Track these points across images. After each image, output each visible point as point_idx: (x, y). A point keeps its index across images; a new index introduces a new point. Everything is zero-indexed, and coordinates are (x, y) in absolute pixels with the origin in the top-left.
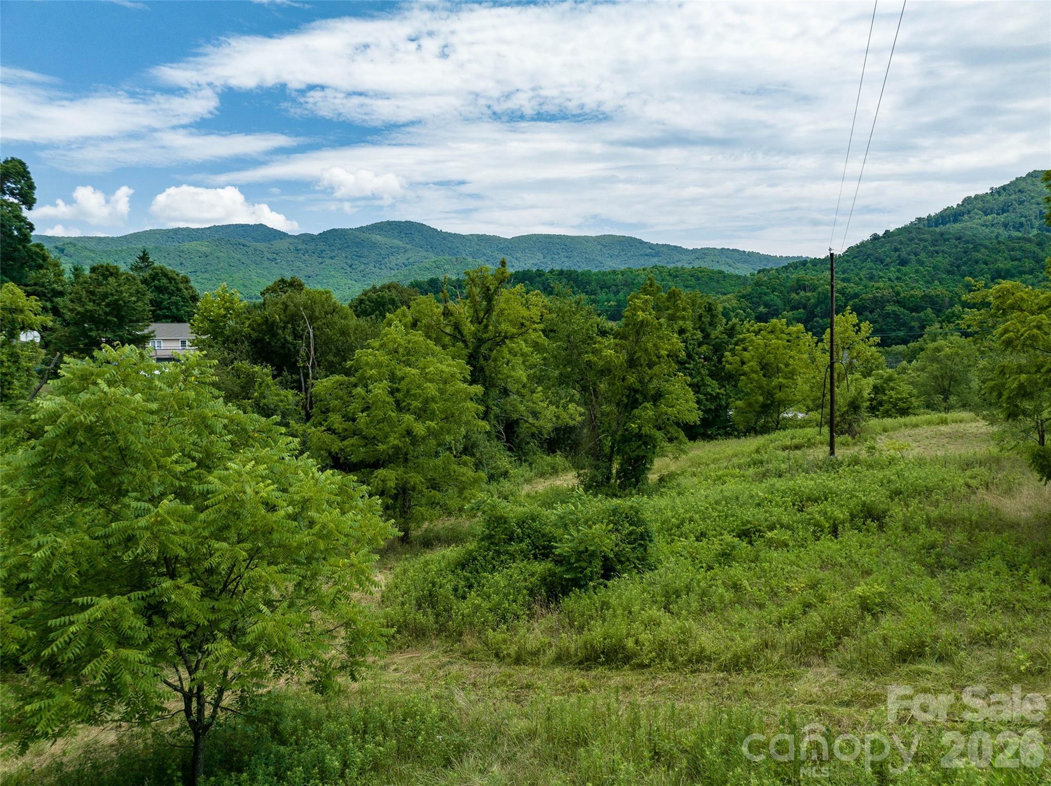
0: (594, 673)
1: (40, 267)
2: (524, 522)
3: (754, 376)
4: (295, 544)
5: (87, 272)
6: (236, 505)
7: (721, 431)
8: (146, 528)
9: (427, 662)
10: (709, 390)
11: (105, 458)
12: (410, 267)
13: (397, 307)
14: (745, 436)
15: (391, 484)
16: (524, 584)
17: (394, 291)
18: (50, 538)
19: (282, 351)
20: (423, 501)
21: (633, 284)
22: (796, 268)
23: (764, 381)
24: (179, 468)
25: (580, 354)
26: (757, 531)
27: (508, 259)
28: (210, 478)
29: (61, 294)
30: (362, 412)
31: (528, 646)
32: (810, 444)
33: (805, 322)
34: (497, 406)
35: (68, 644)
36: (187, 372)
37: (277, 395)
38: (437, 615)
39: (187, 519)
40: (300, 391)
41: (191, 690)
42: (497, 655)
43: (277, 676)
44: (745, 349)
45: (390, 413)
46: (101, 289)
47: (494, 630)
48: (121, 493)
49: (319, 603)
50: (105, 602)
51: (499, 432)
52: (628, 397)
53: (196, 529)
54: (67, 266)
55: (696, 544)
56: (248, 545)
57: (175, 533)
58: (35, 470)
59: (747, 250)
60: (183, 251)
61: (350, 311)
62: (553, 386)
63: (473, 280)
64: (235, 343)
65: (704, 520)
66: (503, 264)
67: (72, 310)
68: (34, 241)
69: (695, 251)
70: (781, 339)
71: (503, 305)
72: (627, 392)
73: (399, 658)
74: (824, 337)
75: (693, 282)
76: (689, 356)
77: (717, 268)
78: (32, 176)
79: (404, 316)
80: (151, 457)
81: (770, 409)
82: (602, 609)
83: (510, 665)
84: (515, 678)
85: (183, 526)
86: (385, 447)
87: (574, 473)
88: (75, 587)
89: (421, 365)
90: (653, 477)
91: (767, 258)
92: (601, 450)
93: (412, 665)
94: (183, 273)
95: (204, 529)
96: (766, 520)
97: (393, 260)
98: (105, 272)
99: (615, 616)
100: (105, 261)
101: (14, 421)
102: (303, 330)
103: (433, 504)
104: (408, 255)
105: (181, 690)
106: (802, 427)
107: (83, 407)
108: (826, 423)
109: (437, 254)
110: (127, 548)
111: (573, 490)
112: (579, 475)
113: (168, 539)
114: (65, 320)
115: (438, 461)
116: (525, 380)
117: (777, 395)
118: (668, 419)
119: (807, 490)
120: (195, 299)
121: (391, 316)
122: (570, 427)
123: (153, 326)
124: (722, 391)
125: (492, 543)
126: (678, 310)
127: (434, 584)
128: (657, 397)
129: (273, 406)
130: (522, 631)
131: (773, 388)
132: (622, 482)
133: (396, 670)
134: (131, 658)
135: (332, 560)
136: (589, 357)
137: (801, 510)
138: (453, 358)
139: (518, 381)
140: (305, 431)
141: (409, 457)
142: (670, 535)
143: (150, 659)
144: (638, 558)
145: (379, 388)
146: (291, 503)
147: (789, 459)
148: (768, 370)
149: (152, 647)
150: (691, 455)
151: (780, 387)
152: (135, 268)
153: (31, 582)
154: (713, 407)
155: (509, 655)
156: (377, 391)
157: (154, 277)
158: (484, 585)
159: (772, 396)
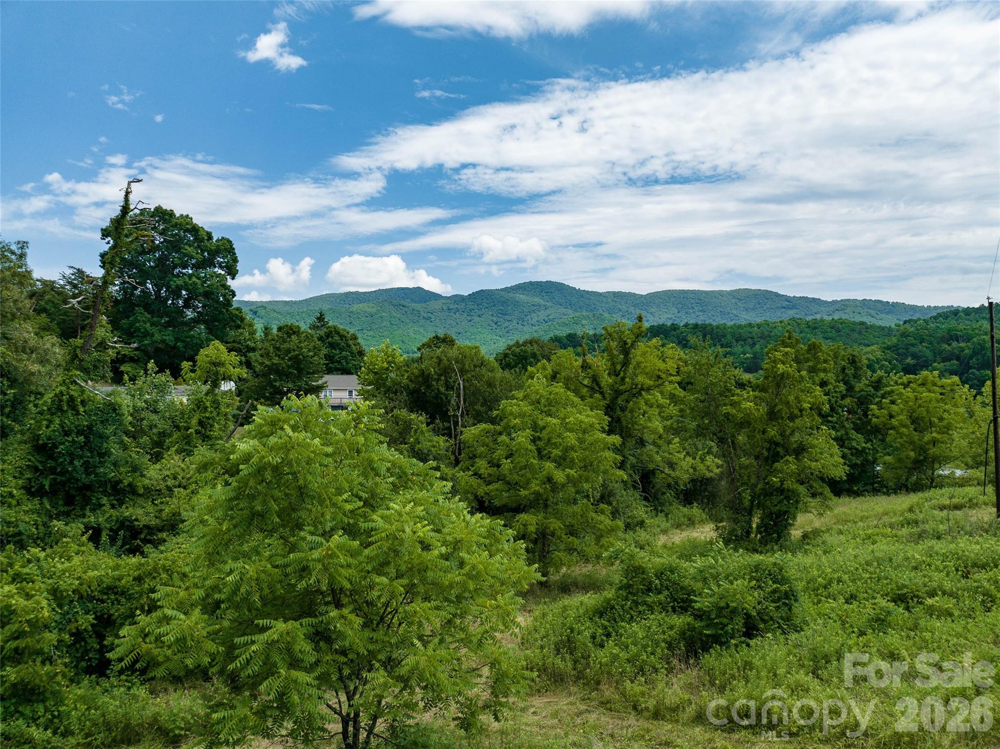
0: (737, 736)
1: (238, 327)
2: (662, 573)
3: (904, 430)
4: (447, 583)
5: (275, 331)
6: (396, 543)
7: (869, 487)
8: (319, 560)
9: (565, 708)
10: (854, 444)
11: (286, 495)
12: (550, 323)
13: (539, 361)
14: (895, 493)
15: (532, 528)
16: (662, 637)
17: (535, 346)
18: (239, 564)
19: (435, 401)
20: (562, 547)
21: (770, 336)
22: (946, 318)
23: (916, 436)
24: (348, 507)
25: (717, 407)
26: (914, 596)
27: (643, 313)
28: (375, 517)
29: (253, 350)
30: (506, 459)
31: (667, 702)
32: (972, 504)
33: (960, 374)
34: (633, 455)
35: (248, 662)
36: (357, 420)
37: (430, 441)
38: (576, 662)
39: (353, 554)
40: (450, 437)
41: (348, 714)
42: (635, 708)
43: (426, 708)
44: (893, 402)
45: (532, 460)
46: (285, 346)
47: (632, 682)
48: (299, 527)
49: (466, 642)
50: (280, 626)
51: (635, 481)
52: (768, 450)
53: (360, 563)
54: (259, 326)
55: (846, 606)
56: (405, 581)
57: (342, 566)
58: (231, 504)
59: (891, 301)
60: (352, 312)
61: (496, 365)
62: (690, 437)
63: (610, 335)
64: (395, 393)
65: (854, 581)
66: (640, 319)
67: (261, 364)
68: (235, 305)
69: (834, 302)
70: (934, 392)
71: (639, 358)
72: (767, 445)
73: (538, 702)
74: (983, 389)
75: (834, 333)
76: (832, 409)
77: (858, 319)
78: (236, 251)
79: (544, 368)
80: (325, 496)
81: (922, 465)
82: (745, 668)
83: (648, 719)
84: (653, 733)
85: (350, 560)
86: (526, 492)
87: (712, 526)
88: (257, 609)
89: (562, 415)
90: (796, 533)
91: (914, 308)
92: (741, 503)
93: (550, 709)
94: (352, 331)
95: (367, 563)
96: (925, 586)
97: (534, 318)
98: (289, 331)
99: (759, 677)
100: (290, 321)
101: (213, 459)
102: (454, 382)
103: (571, 550)
104: (548, 312)
105: (340, 714)
106: (961, 486)
107: (271, 449)
108: (990, 482)
109: (575, 310)
110: (301, 578)
111: (711, 543)
112: (717, 528)
113: (336, 571)
114: (255, 372)
115: (576, 508)
116: (661, 431)
117: (931, 451)
118: (812, 474)
119: (972, 555)
120: (361, 353)
121: (533, 369)
122: (707, 479)
123: (327, 378)
124: (869, 445)
125: (630, 593)
126: (819, 362)
127: (572, 631)
128: (800, 451)
129: (426, 451)
130: (661, 686)
131: (927, 443)
132: (762, 537)
133: (534, 713)
134: (300, 680)
135: (480, 600)
136: (727, 409)
137: (966, 576)
138: (591, 410)
139: (654, 432)
140: (454, 475)
141: (549, 502)
142: (817, 595)
143: (316, 682)
144: (782, 618)
145: (522, 437)
146: (445, 543)
147: (948, 520)
148: (919, 424)
149: (319, 671)
150: (836, 511)
151: (934, 442)
152: (313, 327)
153: (223, 602)
154: (859, 462)
155: (647, 709)
156: (520, 439)
157: (328, 335)
158: (621, 636)
159: (925, 452)
